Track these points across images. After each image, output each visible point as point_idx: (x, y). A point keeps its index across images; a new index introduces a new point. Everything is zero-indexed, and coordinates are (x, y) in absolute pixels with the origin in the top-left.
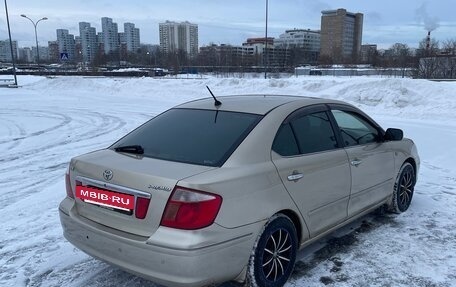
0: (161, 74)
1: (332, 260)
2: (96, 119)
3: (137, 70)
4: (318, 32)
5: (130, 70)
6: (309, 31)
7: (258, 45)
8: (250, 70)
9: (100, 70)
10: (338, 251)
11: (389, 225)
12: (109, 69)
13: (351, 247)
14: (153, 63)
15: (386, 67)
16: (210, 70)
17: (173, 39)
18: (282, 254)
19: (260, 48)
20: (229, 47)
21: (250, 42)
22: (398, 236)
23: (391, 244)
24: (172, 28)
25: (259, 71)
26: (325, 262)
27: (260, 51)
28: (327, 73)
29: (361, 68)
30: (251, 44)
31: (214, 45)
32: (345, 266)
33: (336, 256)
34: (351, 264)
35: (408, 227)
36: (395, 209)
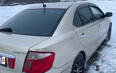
1: (94, 65)
2: (5, 18)
3: (17, 4)
5: (15, 4)
9: (6, 4)
10: (95, 60)
11: (107, 47)
12: (9, 4)
13: (99, 58)
14: (22, 1)
18: (80, 70)
22: (112, 51)
23: (111, 55)
26: (92, 66)
32: (100, 67)
33: (95, 62)
34: (102, 66)
35: (113, 47)
36: (107, 41)
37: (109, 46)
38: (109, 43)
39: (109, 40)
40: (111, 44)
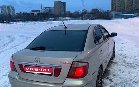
0: (4, 23)
4: (53, 8)
6: (50, 7)
7: (36, 12)
8: (34, 20)
11: (113, 64)
13: (109, 73)
15: (74, 17)
16: (21, 21)
17: (6, 11)
19: (36, 13)
20: (26, 13)
21: (33, 11)
22: (119, 67)
24: (5, 7)
25: (37, 20)
27: (36, 14)
28: (58, 20)
29: (67, 18)
30: (33, 12)
31: (21, 13)
32: (113, 80)
33: (107, 77)
34: (114, 79)
35: (119, 64)
36: (113, 58)
37: (115, 63)
38: (114, 60)
39: (114, 58)
40: (117, 61)
